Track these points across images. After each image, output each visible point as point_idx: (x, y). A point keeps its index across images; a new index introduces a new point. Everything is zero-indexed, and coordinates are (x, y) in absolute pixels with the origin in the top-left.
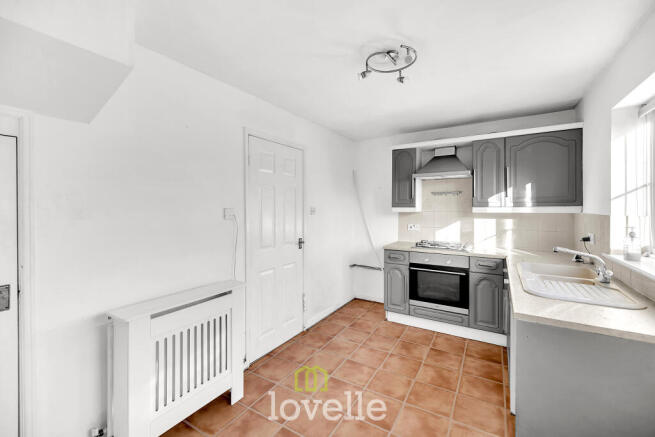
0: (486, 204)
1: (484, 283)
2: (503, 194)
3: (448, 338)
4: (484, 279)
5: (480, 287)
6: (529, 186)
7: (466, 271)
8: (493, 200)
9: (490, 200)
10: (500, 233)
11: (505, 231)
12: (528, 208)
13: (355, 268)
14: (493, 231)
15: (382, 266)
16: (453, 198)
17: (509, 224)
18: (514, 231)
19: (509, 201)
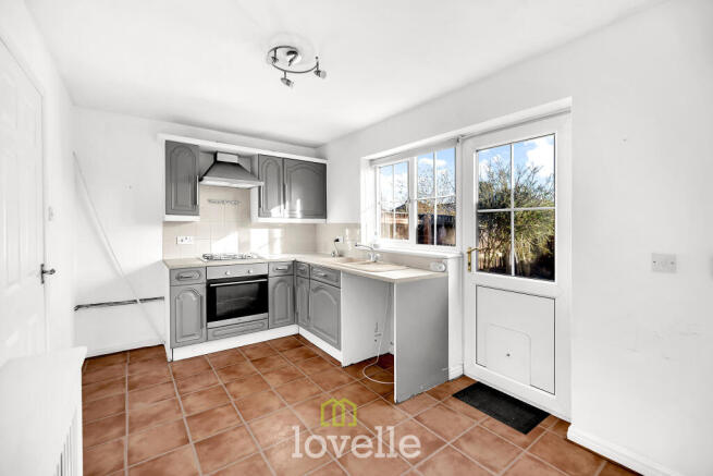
0: (268, 215)
1: (279, 285)
2: (282, 206)
3: (254, 347)
4: (280, 281)
5: (277, 289)
6: (298, 202)
7: (265, 276)
8: (275, 211)
9: (272, 211)
10: (271, 242)
11: (275, 239)
12: (299, 220)
13: (80, 310)
14: (267, 240)
15: (166, 293)
16: (230, 208)
17: (278, 233)
18: (282, 238)
19: (286, 212)
